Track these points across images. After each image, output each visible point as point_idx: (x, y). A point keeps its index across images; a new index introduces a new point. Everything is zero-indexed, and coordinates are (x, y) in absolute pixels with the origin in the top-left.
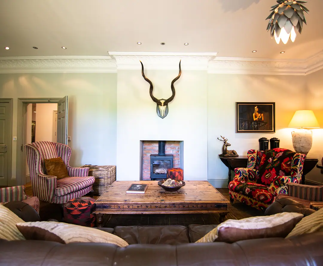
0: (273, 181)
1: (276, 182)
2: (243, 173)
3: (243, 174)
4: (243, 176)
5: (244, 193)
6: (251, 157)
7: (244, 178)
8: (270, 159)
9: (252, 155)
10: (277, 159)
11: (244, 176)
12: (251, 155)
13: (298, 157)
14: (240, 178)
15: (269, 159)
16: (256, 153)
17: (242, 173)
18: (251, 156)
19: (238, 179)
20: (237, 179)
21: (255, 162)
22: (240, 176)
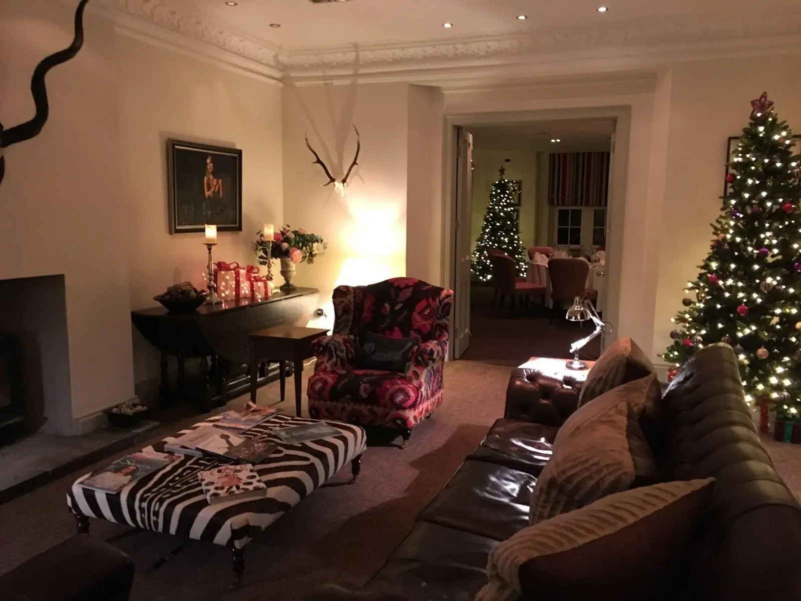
0: (411, 358)
1: (420, 358)
2: (335, 348)
3: (336, 352)
4: (338, 356)
5: (356, 398)
6: (343, 305)
7: (339, 363)
8: (387, 305)
9: (345, 300)
10: (401, 305)
11: (340, 357)
12: (342, 299)
13: (449, 298)
14: (330, 362)
15: (383, 305)
16: (353, 295)
17: (334, 350)
18: (343, 302)
19: (328, 365)
20: (326, 367)
21: (351, 317)
22: (330, 359)
